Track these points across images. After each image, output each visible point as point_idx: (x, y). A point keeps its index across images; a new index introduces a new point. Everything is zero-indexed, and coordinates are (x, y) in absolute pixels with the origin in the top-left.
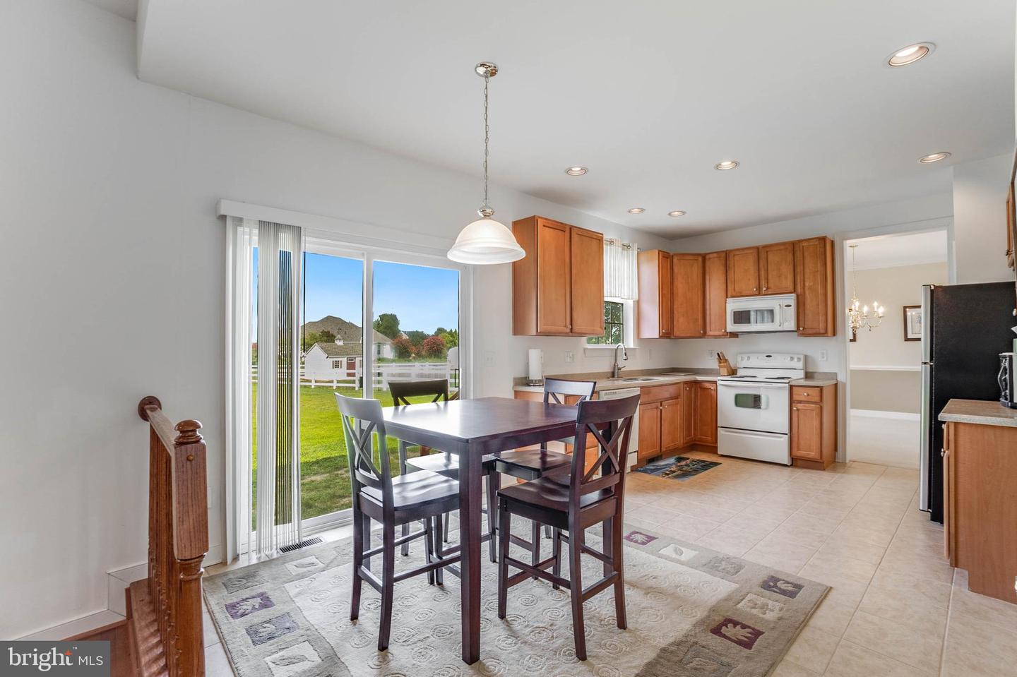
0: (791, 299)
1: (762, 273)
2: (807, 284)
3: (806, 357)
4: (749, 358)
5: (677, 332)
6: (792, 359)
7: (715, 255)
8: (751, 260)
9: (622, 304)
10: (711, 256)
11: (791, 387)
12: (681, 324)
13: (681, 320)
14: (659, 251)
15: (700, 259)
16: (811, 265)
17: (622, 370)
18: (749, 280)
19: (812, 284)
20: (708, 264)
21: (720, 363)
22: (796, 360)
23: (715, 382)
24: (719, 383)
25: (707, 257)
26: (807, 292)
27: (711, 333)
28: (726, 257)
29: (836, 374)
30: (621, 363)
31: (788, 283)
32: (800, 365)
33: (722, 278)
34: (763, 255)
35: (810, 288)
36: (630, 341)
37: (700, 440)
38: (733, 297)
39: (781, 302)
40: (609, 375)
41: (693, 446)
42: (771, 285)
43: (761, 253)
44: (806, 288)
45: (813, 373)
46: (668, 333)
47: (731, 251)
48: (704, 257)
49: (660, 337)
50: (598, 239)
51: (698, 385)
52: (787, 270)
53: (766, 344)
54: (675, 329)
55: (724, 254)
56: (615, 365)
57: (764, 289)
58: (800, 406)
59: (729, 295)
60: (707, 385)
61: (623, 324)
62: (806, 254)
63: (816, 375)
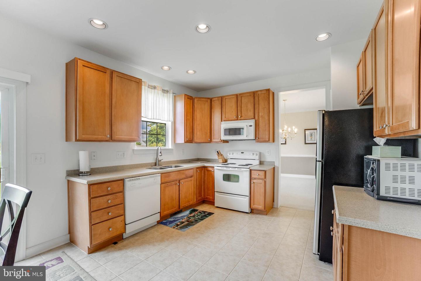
0: (252, 122)
1: (239, 108)
2: (260, 114)
3: (260, 153)
4: (233, 154)
5: (196, 140)
6: (253, 154)
7: (216, 99)
8: (234, 100)
9: (165, 124)
10: (215, 99)
11: (251, 170)
12: (198, 135)
13: (198, 133)
14: (185, 95)
15: (209, 101)
16: (262, 104)
17: (162, 161)
18: (232, 112)
19: (263, 114)
20: (213, 103)
21: (219, 156)
22: (255, 155)
23: (213, 167)
24: (215, 168)
25: (213, 100)
26: (260, 119)
27: (214, 140)
28: (222, 99)
29: (274, 162)
30: (161, 157)
31: (251, 114)
32: (257, 157)
33: (220, 110)
34: (239, 98)
35: (262, 117)
36: (170, 145)
37: (207, 198)
38: (224, 121)
39: (247, 124)
40: (153, 164)
41: (204, 201)
42: (243, 115)
43: (238, 97)
44: (260, 117)
45: (263, 161)
46: (190, 140)
47: (224, 96)
48: (211, 100)
49: (185, 142)
50: (138, 82)
51: (206, 168)
52: (250, 107)
53: (241, 146)
54: (195, 138)
55: (220, 99)
56: (156, 159)
57: (240, 117)
58: (255, 181)
59: (223, 121)
60: (210, 169)
61: (165, 135)
62: (260, 99)
63: (265, 163)
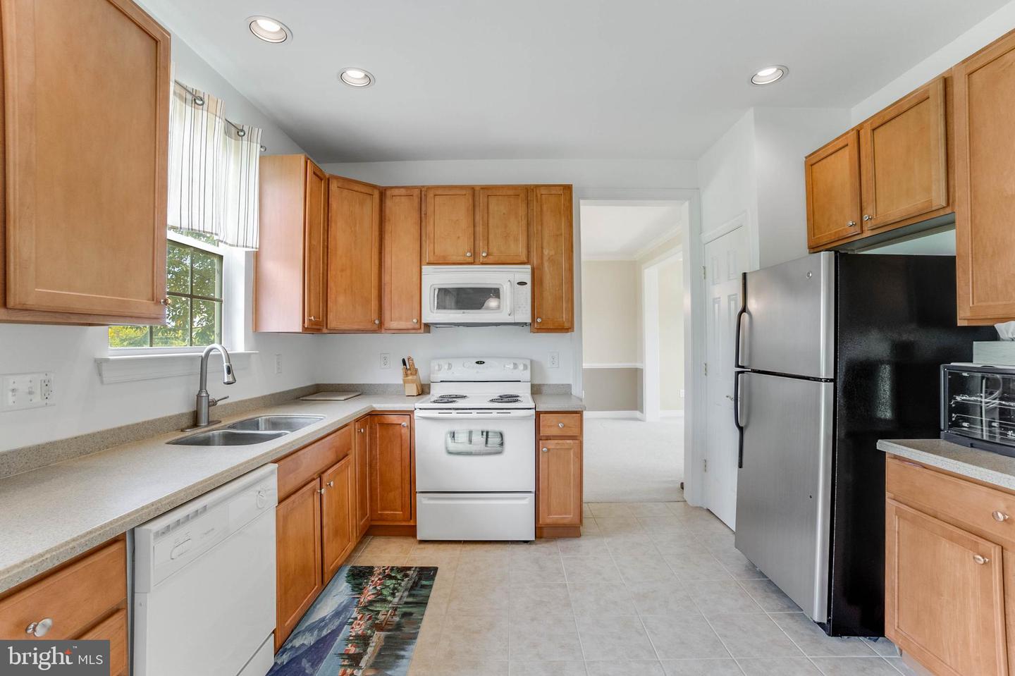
0: (524, 273)
1: (480, 229)
2: (546, 252)
3: (532, 362)
4: (450, 366)
5: (333, 323)
6: (515, 366)
7: (403, 192)
8: (463, 204)
9: (221, 257)
10: (396, 192)
11: (538, 414)
12: (341, 309)
13: (341, 299)
14: (307, 159)
15: (376, 194)
16: (550, 223)
17: (219, 403)
18: (459, 237)
19: (552, 253)
20: (389, 203)
21: (406, 375)
22: (521, 367)
23: (409, 413)
24: (418, 414)
25: (389, 193)
26: (546, 264)
27: (394, 325)
28: (422, 196)
29: (569, 386)
30: (216, 389)
31: (521, 250)
32: (526, 375)
33: (414, 230)
34: (482, 199)
35: (551, 260)
36: (237, 338)
37: (382, 518)
38: (429, 264)
39: (510, 276)
40: (186, 422)
41: (373, 529)
42: (494, 250)
43: (478, 196)
44: (546, 258)
45: (539, 385)
46: (317, 325)
47: (429, 188)
48: (383, 192)
49: (305, 330)
51: (376, 419)
52: (517, 228)
53: (475, 342)
54: (331, 316)
55: (416, 192)
56: (199, 396)
57: (484, 255)
58: (552, 444)
59: (426, 258)
60: (394, 419)
61: (221, 301)
62: (545, 208)
63: (545, 390)
